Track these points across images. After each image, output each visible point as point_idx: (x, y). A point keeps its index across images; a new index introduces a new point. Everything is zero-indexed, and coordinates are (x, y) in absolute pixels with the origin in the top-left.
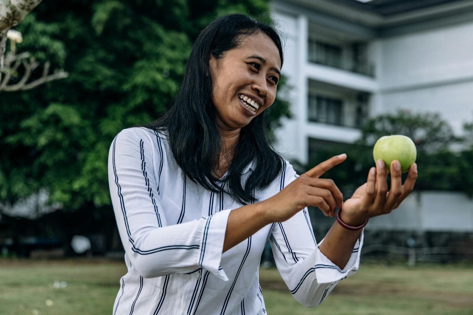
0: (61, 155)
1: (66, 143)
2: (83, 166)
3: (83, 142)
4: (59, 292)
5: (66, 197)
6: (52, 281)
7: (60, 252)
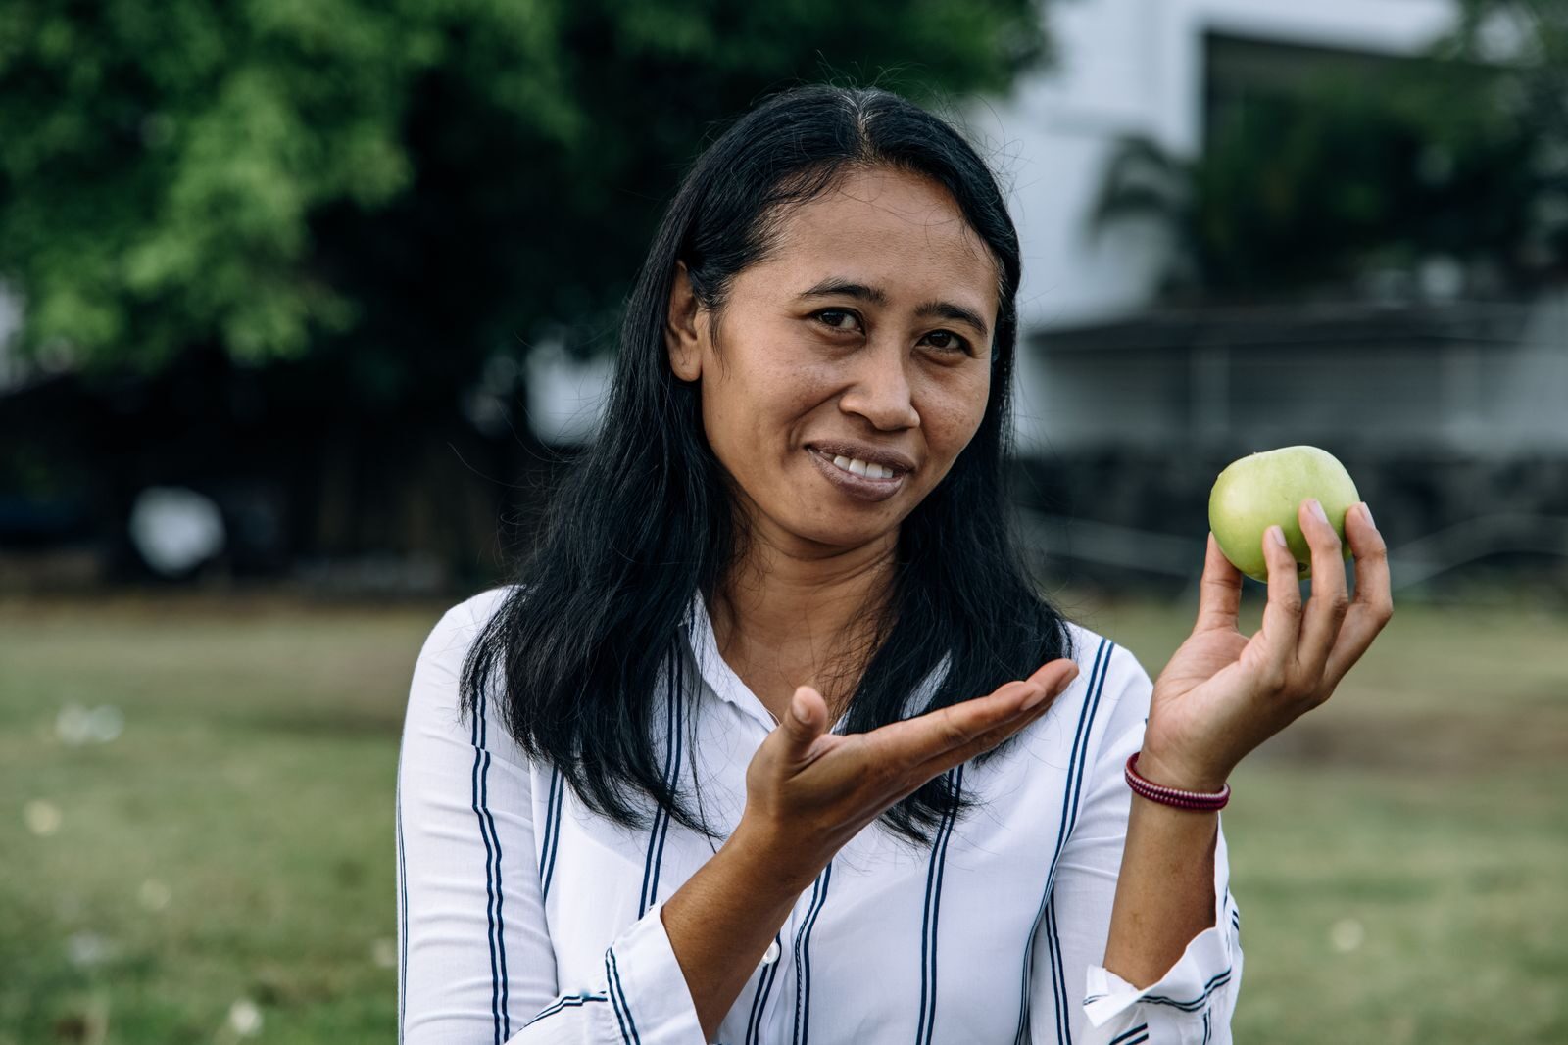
0: (63, 128)
1: (87, 71)
2: (174, 178)
3: (167, 69)
4: (87, 760)
5: (102, 324)
6: (48, 706)
7: (81, 564)
